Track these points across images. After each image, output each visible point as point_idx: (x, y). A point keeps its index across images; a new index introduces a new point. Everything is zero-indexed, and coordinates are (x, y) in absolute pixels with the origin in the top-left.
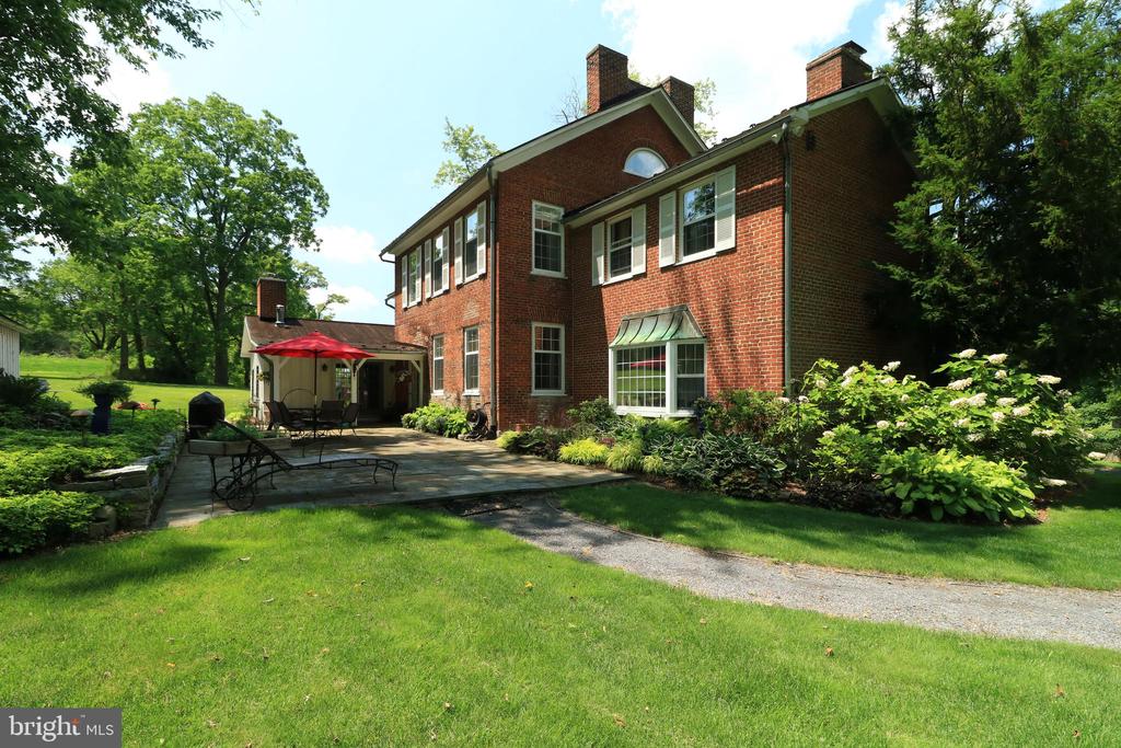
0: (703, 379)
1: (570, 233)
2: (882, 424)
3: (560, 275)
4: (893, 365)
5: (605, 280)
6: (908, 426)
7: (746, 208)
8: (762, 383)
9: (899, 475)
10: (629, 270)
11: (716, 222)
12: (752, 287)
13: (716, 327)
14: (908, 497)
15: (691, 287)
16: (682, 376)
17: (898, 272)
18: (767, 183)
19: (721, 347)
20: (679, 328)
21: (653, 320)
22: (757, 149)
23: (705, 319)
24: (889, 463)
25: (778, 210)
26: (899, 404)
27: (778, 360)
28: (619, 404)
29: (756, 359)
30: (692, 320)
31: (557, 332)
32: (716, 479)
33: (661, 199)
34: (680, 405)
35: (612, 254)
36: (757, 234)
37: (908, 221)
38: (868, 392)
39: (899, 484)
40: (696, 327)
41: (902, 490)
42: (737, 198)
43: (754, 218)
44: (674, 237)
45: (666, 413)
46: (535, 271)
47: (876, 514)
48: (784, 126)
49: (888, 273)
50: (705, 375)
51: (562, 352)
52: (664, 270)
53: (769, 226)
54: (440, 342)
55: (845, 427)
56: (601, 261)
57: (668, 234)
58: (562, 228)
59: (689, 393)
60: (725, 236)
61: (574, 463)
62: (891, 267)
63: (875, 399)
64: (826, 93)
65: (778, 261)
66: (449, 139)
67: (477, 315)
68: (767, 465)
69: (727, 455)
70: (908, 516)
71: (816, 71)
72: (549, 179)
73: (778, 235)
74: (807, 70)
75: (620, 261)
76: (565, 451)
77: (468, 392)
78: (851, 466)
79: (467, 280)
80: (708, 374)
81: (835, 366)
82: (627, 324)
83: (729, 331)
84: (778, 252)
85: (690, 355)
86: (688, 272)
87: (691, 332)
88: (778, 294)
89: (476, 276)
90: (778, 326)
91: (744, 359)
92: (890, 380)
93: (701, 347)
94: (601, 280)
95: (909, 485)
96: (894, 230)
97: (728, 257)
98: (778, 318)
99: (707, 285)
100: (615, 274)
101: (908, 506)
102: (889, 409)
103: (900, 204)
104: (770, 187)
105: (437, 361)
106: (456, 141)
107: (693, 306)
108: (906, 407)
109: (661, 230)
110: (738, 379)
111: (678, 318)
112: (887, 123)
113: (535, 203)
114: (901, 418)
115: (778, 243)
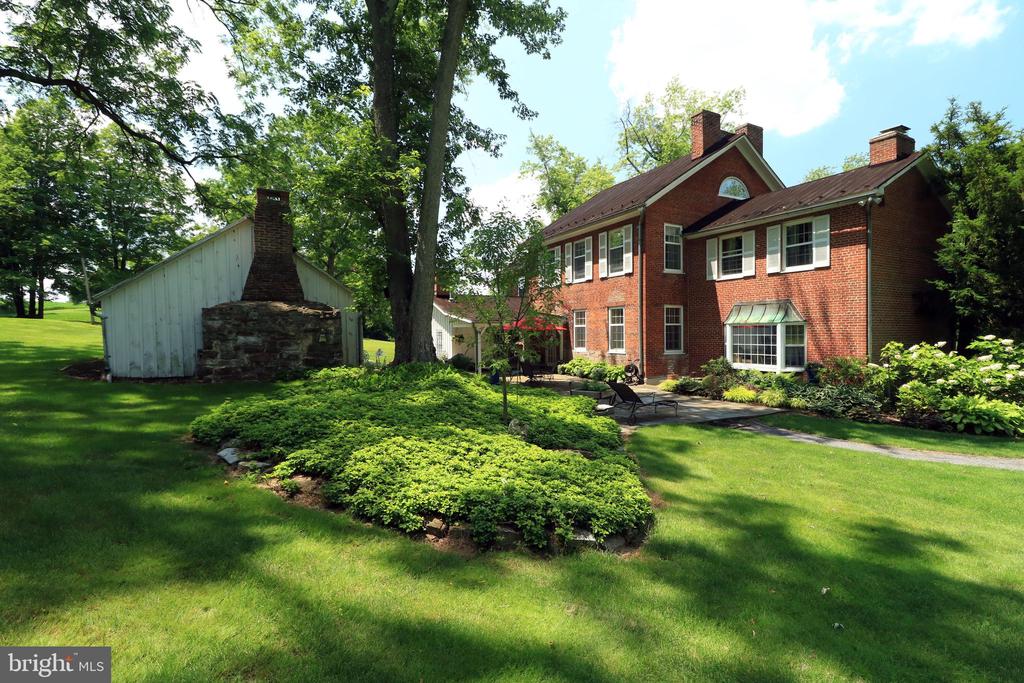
0: (803, 348)
1: (687, 243)
2: (940, 381)
3: (679, 272)
4: (941, 344)
5: (718, 277)
6: (956, 382)
7: (837, 242)
8: (851, 352)
9: (954, 410)
10: (741, 271)
11: (814, 249)
12: (844, 293)
13: (816, 314)
14: (961, 422)
15: (795, 288)
16: (789, 345)
17: (941, 285)
18: (854, 229)
19: (819, 328)
20: (786, 314)
21: (763, 308)
22: (847, 206)
23: (806, 310)
24: (948, 404)
25: (863, 246)
26: (948, 370)
27: (863, 339)
28: (734, 361)
29: (847, 337)
30: (795, 309)
31: (677, 310)
32: (843, 412)
33: (768, 229)
34: (788, 363)
35: (724, 260)
36: (847, 260)
37: (949, 253)
38: (930, 362)
39: (955, 415)
40: (798, 314)
41: (957, 418)
42: (831, 235)
43: (845, 249)
44: (779, 255)
45: (778, 368)
46: (666, 271)
47: (943, 431)
48: (870, 199)
49: (935, 286)
50: (805, 345)
51: (682, 324)
52: (770, 275)
53: (856, 258)
54: (581, 314)
55: (916, 383)
56: (714, 265)
57: (775, 252)
58: (681, 240)
59: (794, 357)
60: (822, 258)
61: (736, 402)
62: (936, 282)
63: (934, 366)
64: (885, 160)
65: (863, 278)
66: (531, 145)
67: (623, 299)
68: (871, 404)
69: (846, 398)
70: (961, 432)
71: (877, 145)
72: (674, 207)
73: (863, 262)
74: (871, 143)
75: (732, 265)
76: (727, 394)
77: (612, 351)
78: (924, 405)
79: (611, 275)
80: (807, 343)
81: (901, 345)
82: (739, 308)
83: (826, 318)
84: (863, 272)
85: (794, 332)
86: (790, 277)
87: (795, 318)
88: (863, 298)
89: (622, 273)
90: (863, 318)
91: (838, 337)
92: (941, 354)
93: (801, 328)
94: (715, 277)
95: (961, 416)
96: (938, 257)
97: (824, 272)
98: (863, 313)
99: (807, 288)
100: (725, 273)
101: (961, 427)
102: (944, 373)
103: (940, 240)
104: (856, 231)
105: (578, 329)
106: (537, 146)
107: (796, 301)
108: (953, 371)
109: (768, 249)
110: (833, 349)
111: (785, 306)
112: (929, 181)
113: (666, 225)
114: (951, 377)
115: (863, 267)
